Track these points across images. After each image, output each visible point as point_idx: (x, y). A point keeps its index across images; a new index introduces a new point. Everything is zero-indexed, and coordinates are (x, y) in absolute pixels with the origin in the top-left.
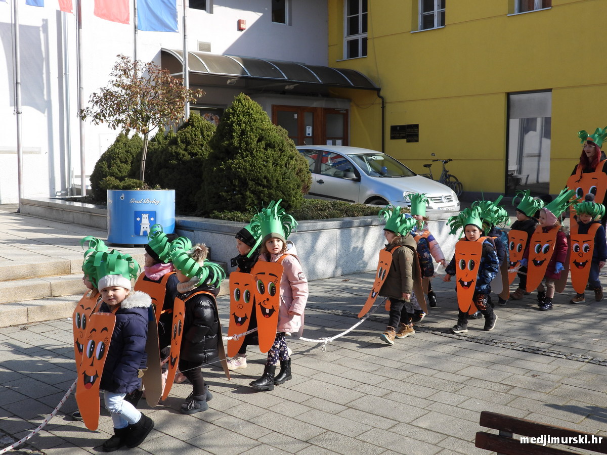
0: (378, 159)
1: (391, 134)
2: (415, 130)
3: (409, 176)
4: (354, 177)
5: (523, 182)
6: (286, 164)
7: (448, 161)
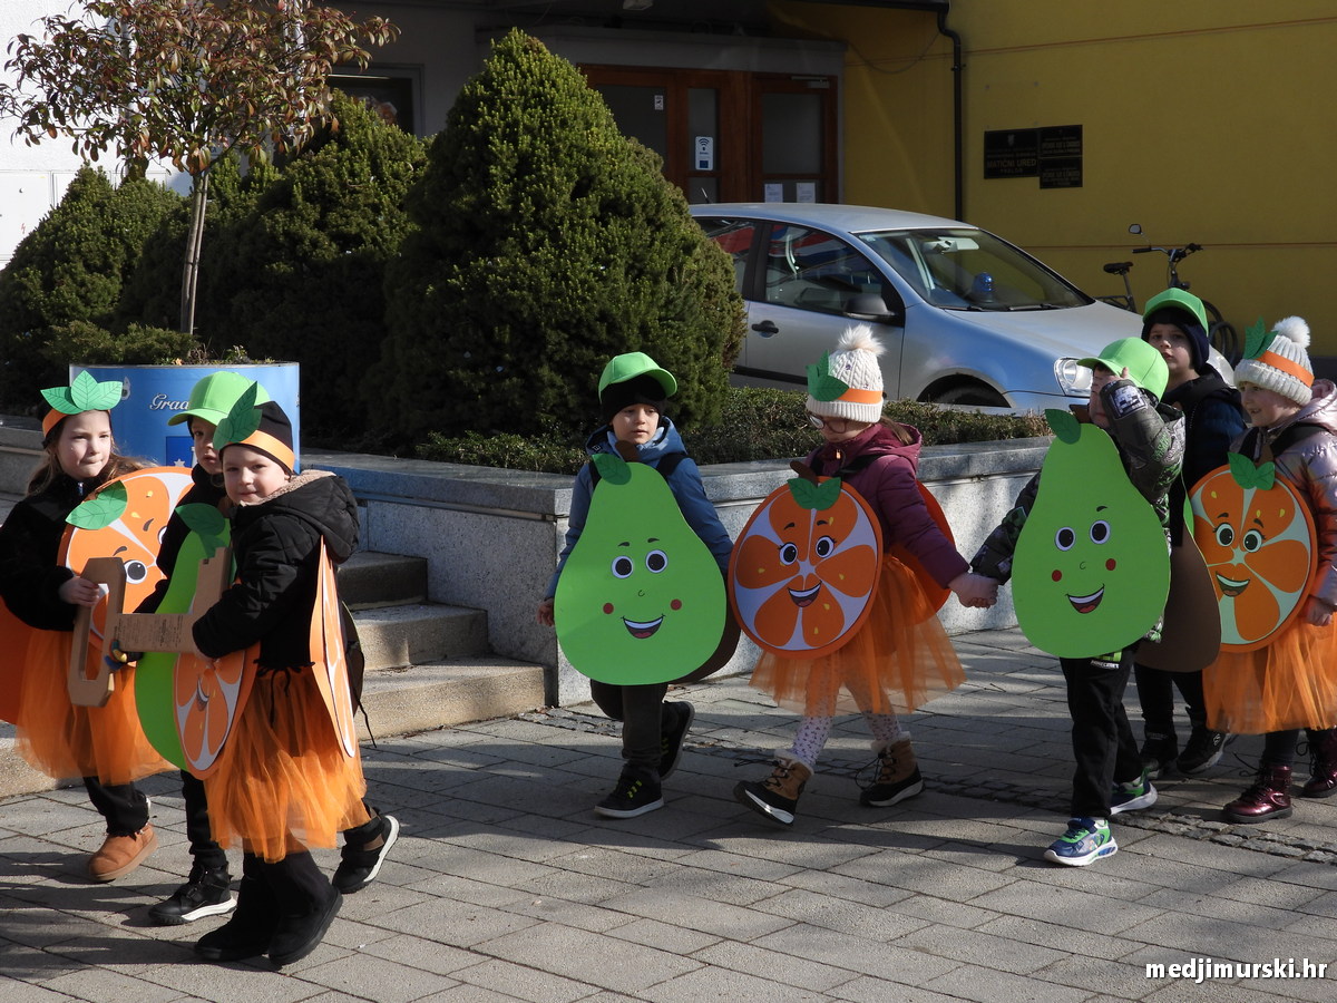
0: (959, 248)
1: (986, 160)
2: (1070, 144)
3: (1067, 305)
4: (884, 309)
6: (671, 271)
7: (1188, 251)
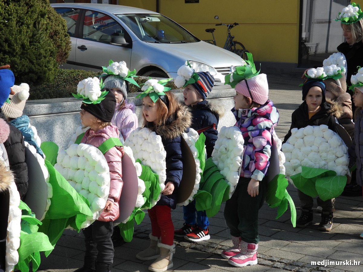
0: (153, 20)
3: (191, 42)
6: (35, 23)
7: (234, 25)
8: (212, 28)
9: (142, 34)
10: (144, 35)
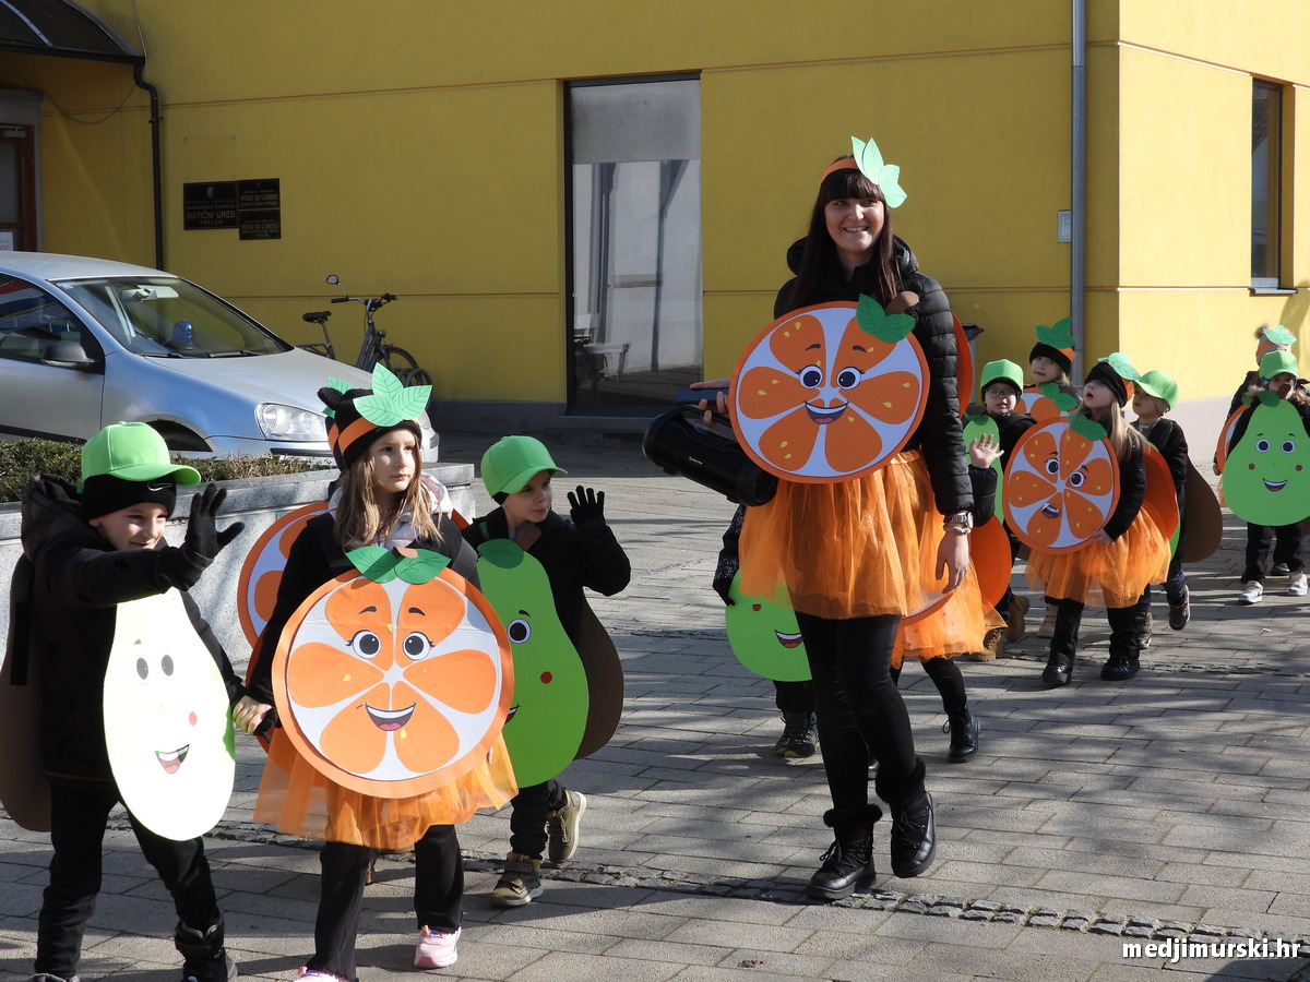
0: (159, 296)
1: (186, 211)
2: (268, 197)
3: (267, 352)
4: (83, 357)
5: (612, 367)
7: (384, 301)
8: (322, 311)
9: (127, 333)
10: (133, 335)
